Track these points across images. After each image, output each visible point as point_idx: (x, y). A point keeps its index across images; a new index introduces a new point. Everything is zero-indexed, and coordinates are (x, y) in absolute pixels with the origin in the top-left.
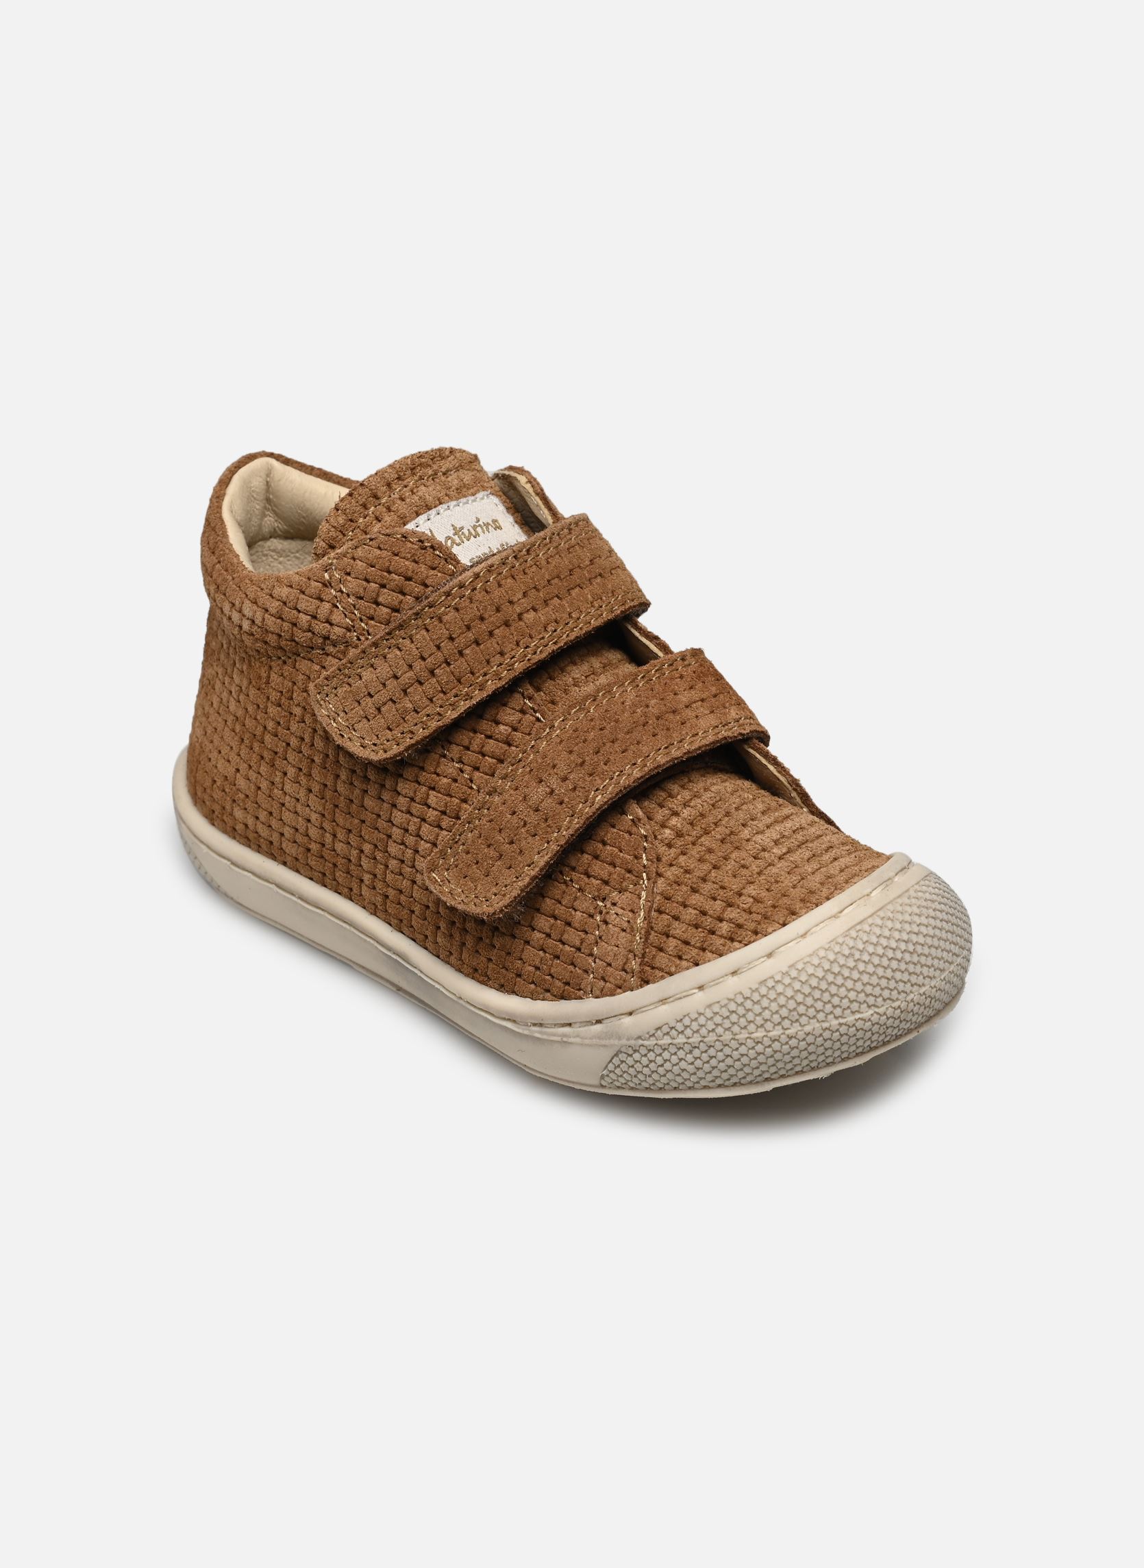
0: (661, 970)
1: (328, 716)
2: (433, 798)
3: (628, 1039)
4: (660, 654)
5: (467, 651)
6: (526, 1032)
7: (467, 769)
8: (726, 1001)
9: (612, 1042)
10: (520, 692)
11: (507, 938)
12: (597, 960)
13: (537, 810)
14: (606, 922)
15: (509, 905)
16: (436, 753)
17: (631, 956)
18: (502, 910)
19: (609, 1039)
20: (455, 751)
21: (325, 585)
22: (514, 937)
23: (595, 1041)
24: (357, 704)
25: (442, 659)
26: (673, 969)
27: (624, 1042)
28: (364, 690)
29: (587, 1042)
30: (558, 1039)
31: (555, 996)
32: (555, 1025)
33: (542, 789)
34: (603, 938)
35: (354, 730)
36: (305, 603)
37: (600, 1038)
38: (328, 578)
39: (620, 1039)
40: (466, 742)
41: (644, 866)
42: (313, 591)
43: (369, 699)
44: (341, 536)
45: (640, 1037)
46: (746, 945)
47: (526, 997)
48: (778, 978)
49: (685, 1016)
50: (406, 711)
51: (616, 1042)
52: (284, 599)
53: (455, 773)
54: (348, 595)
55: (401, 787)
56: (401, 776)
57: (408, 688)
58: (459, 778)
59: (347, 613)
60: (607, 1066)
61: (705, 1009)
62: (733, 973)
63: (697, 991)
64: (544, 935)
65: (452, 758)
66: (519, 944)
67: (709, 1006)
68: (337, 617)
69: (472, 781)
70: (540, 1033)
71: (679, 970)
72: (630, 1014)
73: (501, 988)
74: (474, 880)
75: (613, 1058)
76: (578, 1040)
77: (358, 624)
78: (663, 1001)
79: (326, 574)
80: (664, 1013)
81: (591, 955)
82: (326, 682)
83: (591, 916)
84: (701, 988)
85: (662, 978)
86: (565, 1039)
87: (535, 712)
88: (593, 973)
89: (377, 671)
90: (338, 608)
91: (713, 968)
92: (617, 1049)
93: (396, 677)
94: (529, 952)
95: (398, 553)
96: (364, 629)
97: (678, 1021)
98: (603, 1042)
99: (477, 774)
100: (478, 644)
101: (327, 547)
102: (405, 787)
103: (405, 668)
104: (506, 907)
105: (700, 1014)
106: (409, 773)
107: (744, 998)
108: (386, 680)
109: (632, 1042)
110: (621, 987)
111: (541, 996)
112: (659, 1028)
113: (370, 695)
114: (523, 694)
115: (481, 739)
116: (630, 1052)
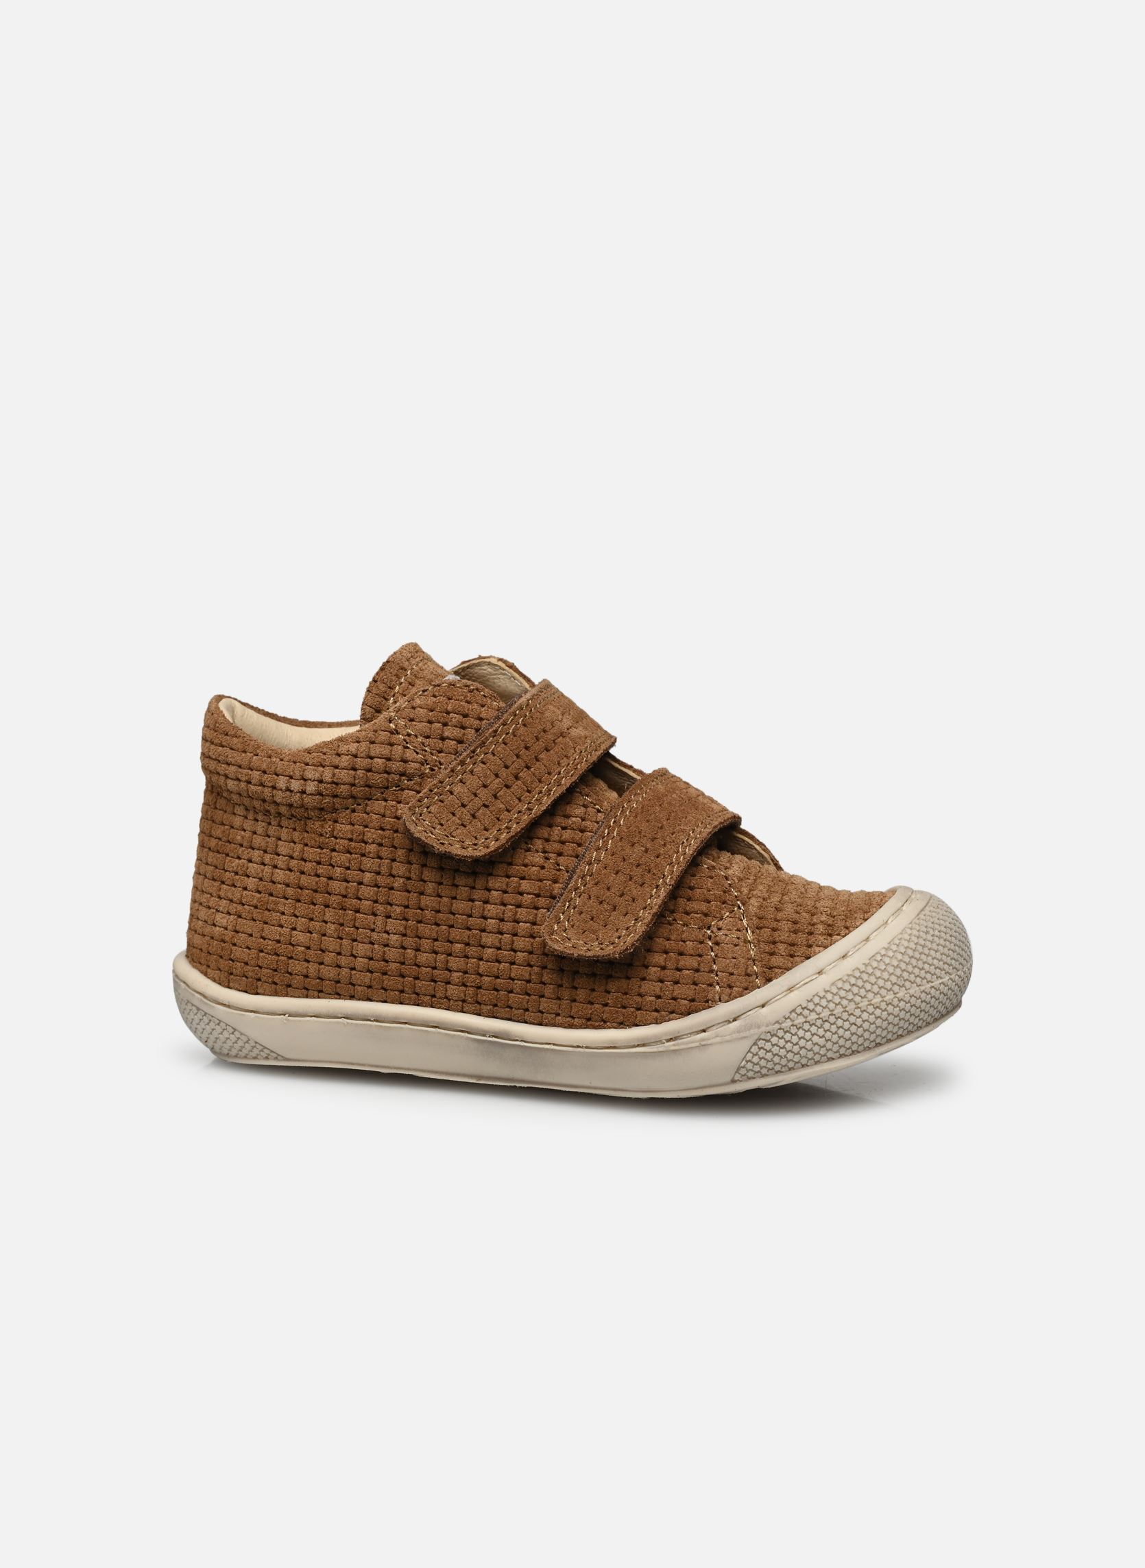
0: (779, 967)
1: (425, 831)
2: (525, 885)
3: (767, 1026)
4: (639, 778)
5: (542, 756)
6: (661, 1049)
7: (553, 855)
8: (846, 978)
9: (752, 1031)
10: (578, 792)
11: (624, 981)
12: (719, 973)
13: (638, 865)
14: (717, 943)
15: (638, 940)
16: (521, 849)
17: (750, 962)
18: (634, 944)
19: (749, 1030)
20: (539, 844)
21: (392, 733)
22: (628, 978)
23: (734, 1036)
24: (451, 816)
25: (523, 764)
26: (790, 965)
27: (764, 1029)
28: (457, 801)
29: (728, 1038)
30: (697, 1044)
31: (681, 1014)
32: (691, 1034)
33: (639, 849)
34: (719, 955)
35: (452, 836)
36: (376, 750)
37: (739, 1032)
38: (394, 727)
39: (759, 1027)
40: (546, 836)
41: (736, 897)
42: (383, 738)
43: (463, 809)
44: (384, 701)
45: (777, 1022)
46: (844, 937)
47: (650, 1024)
48: (883, 952)
49: (814, 996)
50: (500, 811)
51: (756, 1030)
52: (354, 752)
53: (542, 861)
54: (416, 736)
55: (492, 883)
56: (491, 874)
57: (498, 793)
58: (546, 865)
59: (418, 751)
60: (745, 1057)
61: (830, 987)
62: (843, 957)
63: (817, 975)
64: (659, 969)
65: (536, 850)
66: (635, 982)
67: (833, 984)
68: (409, 754)
69: (558, 865)
70: (674, 1045)
71: (794, 965)
72: (763, 1006)
73: (621, 1025)
74: (594, 932)
75: (751, 1048)
76: (718, 1039)
77: (429, 758)
78: (790, 989)
79: (391, 725)
80: (796, 998)
81: (711, 971)
82: (419, 803)
83: (701, 943)
84: (820, 973)
85: (783, 973)
86: (703, 1043)
87: (595, 805)
88: (718, 984)
89: (467, 784)
90: (409, 748)
91: (823, 958)
92: (756, 1037)
93: (485, 786)
94: (646, 987)
95: (452, 697)
96: (436, 761)
97: (809, 1001)
98: (742, 1035)
99: (561, 859)
100: (547, 750)
101: (374, 711)
102: (497, 883)
103: (493, 776)
104: (636, 941)
105: (826, 991)
106: (501, 868)
107: (838, 988)
108: (477, 790)
109: (770, 1028)
110: (747, 989)
111: (667, 1018)
112: (794, 1011)
113: (464, 806)
114: (581, 793)
115: (559, 830)
116: (769, 1036)
